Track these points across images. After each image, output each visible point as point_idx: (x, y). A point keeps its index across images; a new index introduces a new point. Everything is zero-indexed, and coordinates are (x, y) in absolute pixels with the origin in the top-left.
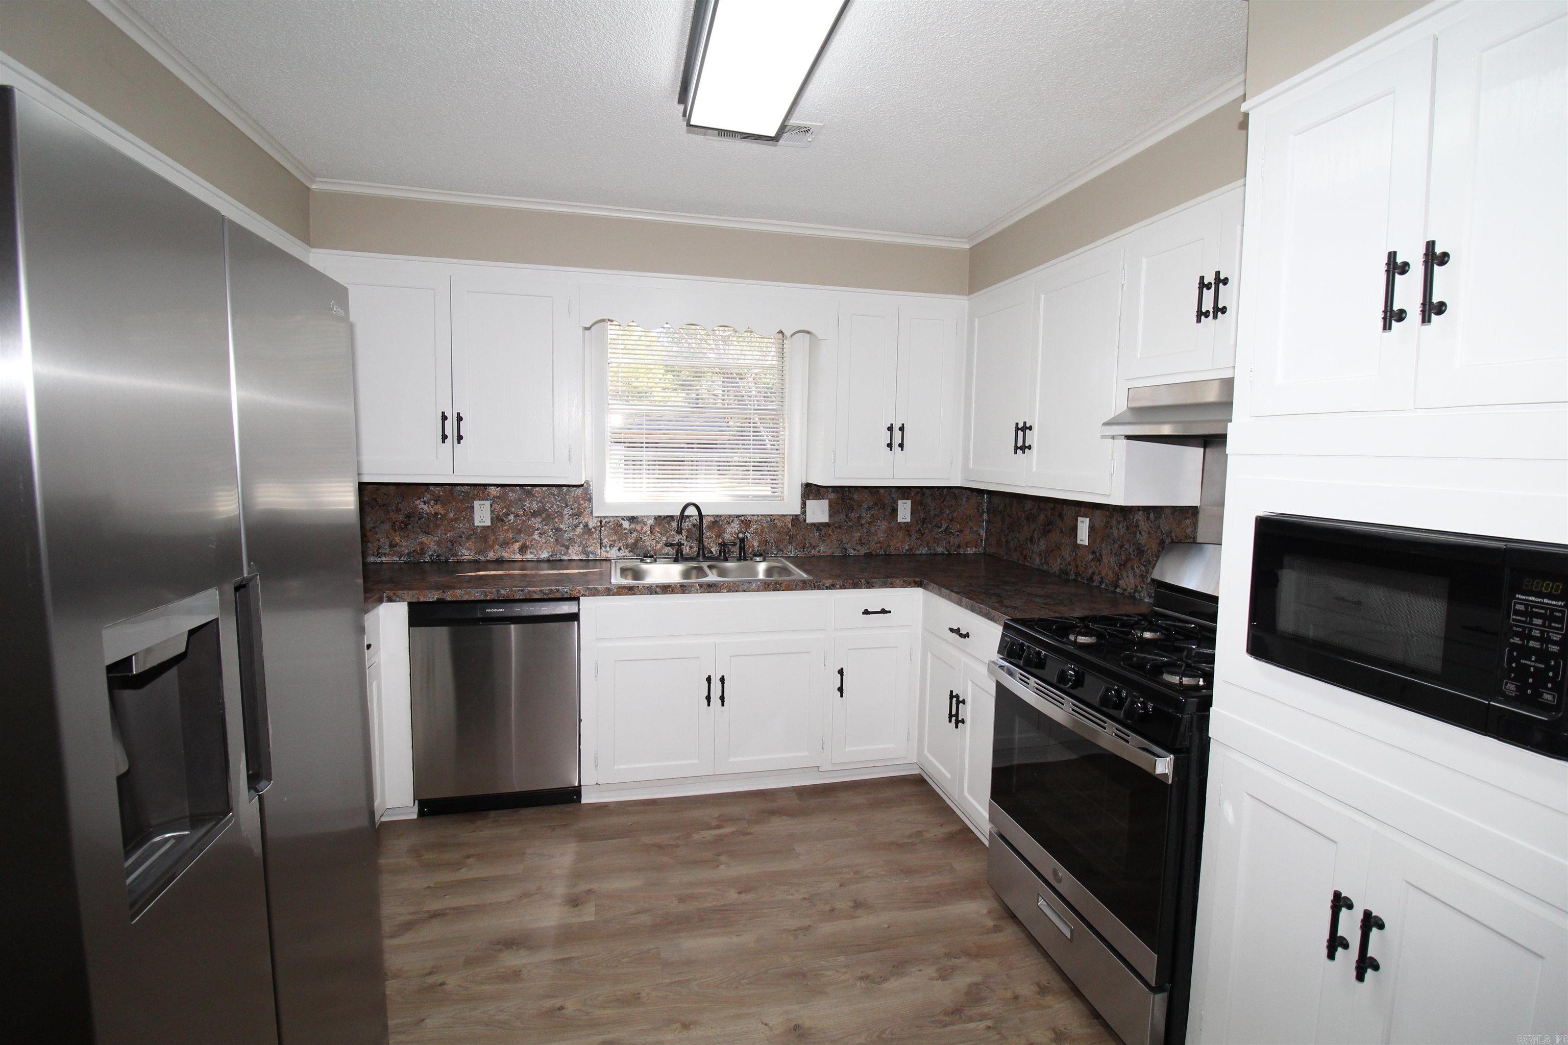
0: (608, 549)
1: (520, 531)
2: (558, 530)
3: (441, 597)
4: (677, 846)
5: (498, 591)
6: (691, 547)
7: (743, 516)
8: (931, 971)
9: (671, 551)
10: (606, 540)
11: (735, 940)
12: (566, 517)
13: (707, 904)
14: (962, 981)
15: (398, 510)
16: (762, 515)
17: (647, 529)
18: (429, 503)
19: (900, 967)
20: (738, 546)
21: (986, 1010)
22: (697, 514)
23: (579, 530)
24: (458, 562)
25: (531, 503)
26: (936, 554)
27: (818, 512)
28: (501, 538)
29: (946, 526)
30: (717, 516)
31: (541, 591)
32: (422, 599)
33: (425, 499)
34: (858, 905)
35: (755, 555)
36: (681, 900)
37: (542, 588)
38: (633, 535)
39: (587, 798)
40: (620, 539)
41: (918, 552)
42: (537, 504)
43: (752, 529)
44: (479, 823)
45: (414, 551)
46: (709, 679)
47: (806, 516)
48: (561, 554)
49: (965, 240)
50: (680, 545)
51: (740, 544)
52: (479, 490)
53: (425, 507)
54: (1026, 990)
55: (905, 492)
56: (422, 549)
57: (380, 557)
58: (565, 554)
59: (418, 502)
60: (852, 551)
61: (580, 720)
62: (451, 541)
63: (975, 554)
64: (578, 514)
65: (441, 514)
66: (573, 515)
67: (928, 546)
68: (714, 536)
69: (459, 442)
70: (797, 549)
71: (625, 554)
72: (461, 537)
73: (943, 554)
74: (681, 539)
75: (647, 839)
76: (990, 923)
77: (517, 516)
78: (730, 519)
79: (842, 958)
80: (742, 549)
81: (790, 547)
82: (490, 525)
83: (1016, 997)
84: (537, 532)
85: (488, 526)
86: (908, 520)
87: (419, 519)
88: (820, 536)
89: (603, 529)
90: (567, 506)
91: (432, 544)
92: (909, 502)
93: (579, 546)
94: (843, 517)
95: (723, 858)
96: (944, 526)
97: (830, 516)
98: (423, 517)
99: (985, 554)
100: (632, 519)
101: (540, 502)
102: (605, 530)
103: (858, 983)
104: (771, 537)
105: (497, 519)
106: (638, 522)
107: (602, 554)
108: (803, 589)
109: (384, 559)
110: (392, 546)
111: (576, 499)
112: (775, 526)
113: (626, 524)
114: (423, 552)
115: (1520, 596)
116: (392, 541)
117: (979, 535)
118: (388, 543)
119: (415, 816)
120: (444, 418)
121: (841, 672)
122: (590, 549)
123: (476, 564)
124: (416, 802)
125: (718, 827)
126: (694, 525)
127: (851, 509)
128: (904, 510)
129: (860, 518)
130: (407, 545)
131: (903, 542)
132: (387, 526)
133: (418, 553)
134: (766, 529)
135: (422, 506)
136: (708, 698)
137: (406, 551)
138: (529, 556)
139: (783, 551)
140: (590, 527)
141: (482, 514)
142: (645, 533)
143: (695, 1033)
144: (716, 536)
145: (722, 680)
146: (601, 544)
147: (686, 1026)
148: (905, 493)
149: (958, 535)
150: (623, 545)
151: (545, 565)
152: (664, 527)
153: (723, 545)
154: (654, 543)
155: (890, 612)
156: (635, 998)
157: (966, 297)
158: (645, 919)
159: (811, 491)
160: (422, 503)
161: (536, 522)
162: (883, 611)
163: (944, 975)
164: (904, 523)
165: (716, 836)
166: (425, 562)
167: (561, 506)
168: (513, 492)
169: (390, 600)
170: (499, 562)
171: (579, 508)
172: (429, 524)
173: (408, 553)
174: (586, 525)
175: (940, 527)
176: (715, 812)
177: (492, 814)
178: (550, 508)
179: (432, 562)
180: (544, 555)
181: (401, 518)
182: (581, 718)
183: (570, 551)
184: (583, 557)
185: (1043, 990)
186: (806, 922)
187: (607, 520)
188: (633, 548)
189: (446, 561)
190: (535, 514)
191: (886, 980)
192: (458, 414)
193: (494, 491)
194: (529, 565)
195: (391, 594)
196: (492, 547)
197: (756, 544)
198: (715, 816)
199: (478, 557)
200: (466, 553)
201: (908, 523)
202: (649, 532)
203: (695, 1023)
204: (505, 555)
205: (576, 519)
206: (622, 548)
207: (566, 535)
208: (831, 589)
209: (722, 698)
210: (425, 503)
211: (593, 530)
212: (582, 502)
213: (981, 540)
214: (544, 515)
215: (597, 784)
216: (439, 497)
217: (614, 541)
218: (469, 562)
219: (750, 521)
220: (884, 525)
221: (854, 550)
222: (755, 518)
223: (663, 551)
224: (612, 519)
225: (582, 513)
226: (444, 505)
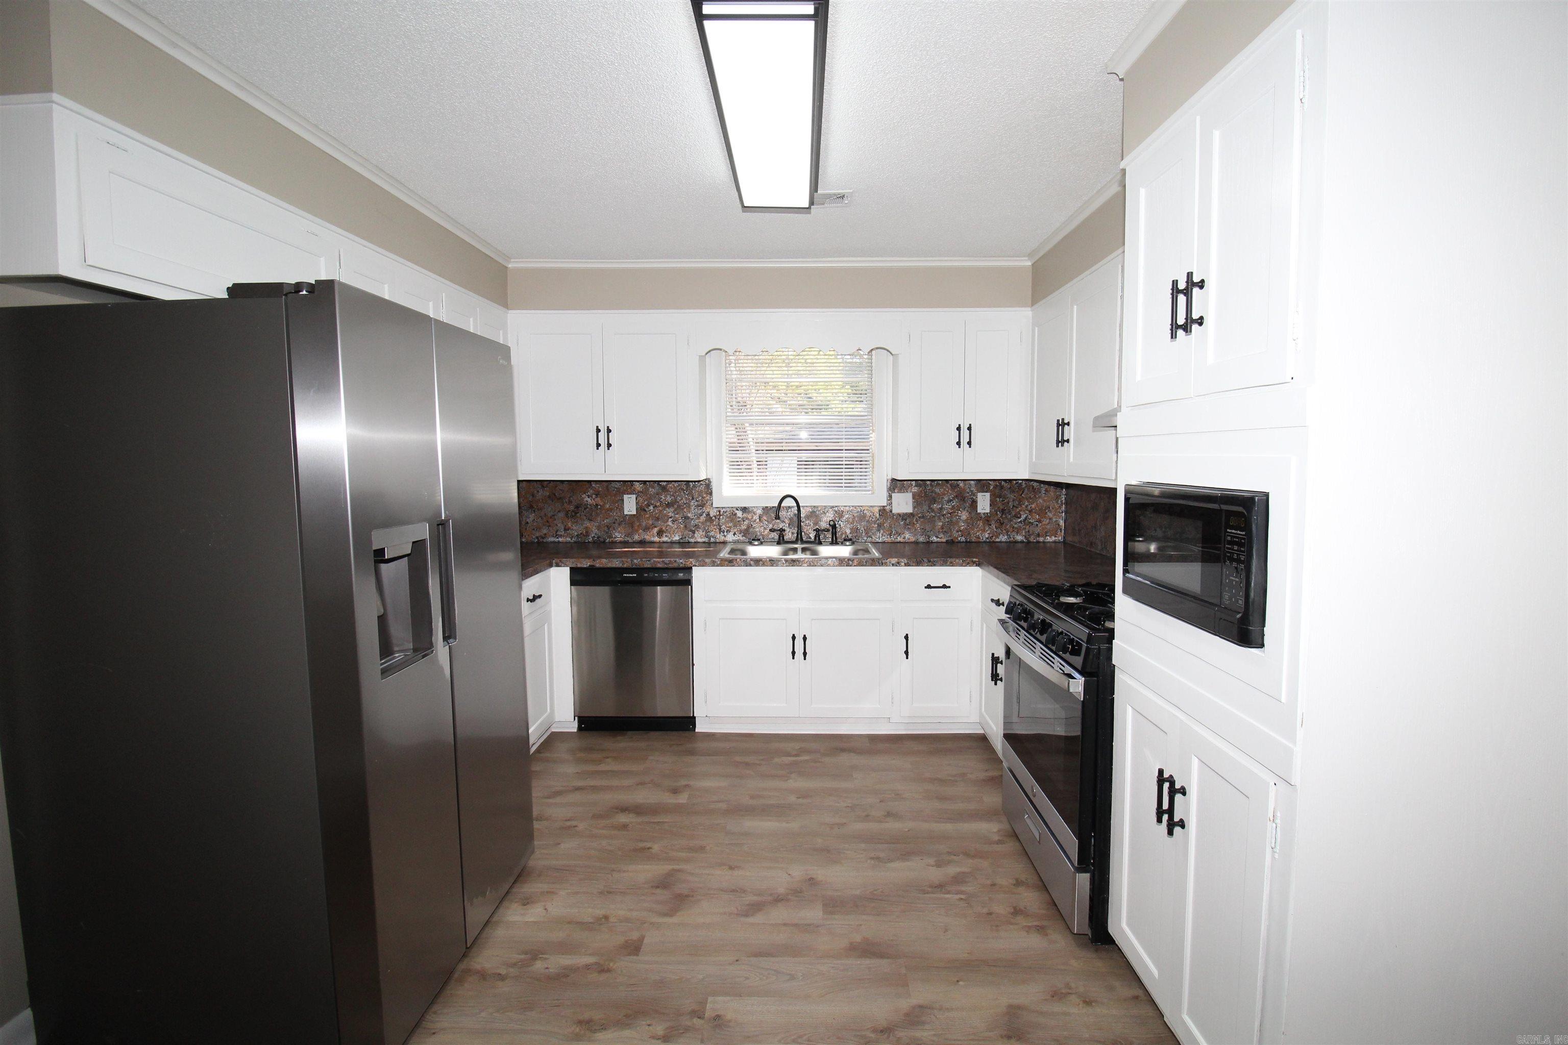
0: (725, 534)
1: (658, 519)
2: (687, 518)
3: (592, 564)
4: (760, 765)
5: (632, 561)
6: (793, 533)
7: (836, 507)
8: (931, 861)
9: (775, 535)
10: (724, 526)
11: (784, 824)
12: (693, 508)
13: (772, 802)
14: (952, 870)
15: (570, 502)
16: (852, 506)
17: (756, 517)
18: (592, 497)
19: (906, 855)
20: (831, 532)
21: (963, 889)
22: (796, 505)
23: (703, 518)
24: (613, 542)
25: (666, 496)
26: (1016, 542)
27: (903, 504)
28: (644, 524)
29: (1025, 516)
30: (814, 506)
31: (663, 561)
32: (579, 565)
33: (589, 493)
34: (889, 814)
35: (845, 540)
36: (752, 797)
37: (664, 559)
38: (745, 523)
39: (700, 728)
40: (735, 526)
41: (998, 540)
42: (670, 497)
43: (845, 518)
44: (619, 738)
45: (581, 534)
46: (794, 638)
47: (892, 507)
48: (689, 538)
49: (1027, 258)
50: (782, 530)
51: (833, 530)
52: (627, 486)
53: (589, 500)
54: (1003, 881)
55: (983, 485)
56: (587, 532)
57: (557, 538)
58: (693, 537)
59: (584, 496)
60: (935, 538)
61: (693, 665)
62: (607, 526)
63: (1055, 542)
64: (702, 505)
65: (600, 505)
66: (698, 506)
67: (1008, 535)
68: (812, 524)
69: (608, 449)
70: (885, 536)
71: (739, 538)
72: (614, 523)
73: (1022, 542)
74: (784, 526)
75: (738, 759)
76: (996, 838)
77: (655, 507)
78: (825, 511)
79: (863, 845)
80: (834, 534)
81: (878, 534)
82: (635, 513)
83: (993, 885)
84: (670, 519)
85: (634, 515)
86: (988, 510)
87: (585, 509)
88: (905, 524)
89: (721, 517)
90: (693, 499)
91: (594, 529)
92: (988, 495)
93: (703, 531)
94: (925, 508)
95: (793, 775)
96: (1023, 517)
97: (914, 508)
98: (587, 508)
99: (1064, 542)
100: (744, 509)
101: (673, 495)
102: (723, 518)
103: (869, 861)
104: (861, 527)
105: (641, 509)
106: (749, 512)
107: (720, 537)
108: (872, 565)
109: (560, 539)
110: (566, 529)
111: (700, 493)
112: (864, 516)
113: (739, 514)
114: (587, 534)
115: (1230, 531)
116: (566, 526)
117: (1059, 525)
118: (563, 527)
119: (576, 731)
120: (598, 431)
121: (906, 637)
122: (712, 533)
123: (625, 544)
124: (576, 718)
125: (796, 755)
126: (795, 515)
127: (934, 501)
128: (984, 503)
129: (941, 509)
130: (577, 529)
131: (984, 531)
132: (561, 515)
133: (584, 535)
134: (856, 519)
135: (587, 499)
136: (793, 653)
137: (576, 534)
138: (665, 539)
139: (872, 538)
140: (711, 516)
141: (630, 505)
142: (755, 521)
143: (736, 873)
144: (814, 524)
145: (805, 638)
146: (720, 529)
147: (731, 868)
148: (984, 487)
149: (1037, 525)
150: (738, 531)
151: (677, 546)
152: (771, 516)
153: (817, 531)
154: (762, 529)
155: (949, 587)
156: (702, 849)
157: (1029, 309)
158: (723, 806)
159: (896, 485)
160: (587, 497)
161: (670, 512)
162: (944, 587)
163: (939, 865)
164: (984, 514)
165: (794, 761)
166: (589, 542)
167: (689, 499)
168: (653, 487)
169: (558, 565)
170: (642, 543)
171: (702, 501)
172: (592, 513)
173: (577, 535)
174: (708, 514)
175: (1019, 518)
176: (797, 746)
177: (630, 733)
178: (680, 500)
179: (594, 542)
180: (677, 538)
181: (572, 508)
182: (694, 663)
183: (696, 535)
184: (706, 540)
185: (1018, 883)
186: (844, 821)
187: (724, 510)
188: (745, 533)
189: (604, 542)
190: (669, 505)
191: (890, 860)
192: (608, 427)
193: (638, 487)
194: (665, 545)
195: (558, 561)
196: (637, 531)
197: (848, 531)
198: (796, 748)
199: (627, 539)
200: (618, 536)
201: (987, 513)
202: (758, 520)
203: (738, 867)
204: (648, 537)
205: (701, 509)
206: (737, 533)
207: (692, 522)
208: (897, 566)
209: (805, 654)
210: (589, 496)
211: (714, 518)
212: (705, 495)
213: (1061, 530)
214: (676, 506)
215: (706, 716)
216: (599, 492)
217: (730, 527)
218: (621, 542)
219: (843, 512)
220: (964, 515)
221: (937, 537)
222: (847, 508)
223: (770, 536)
224: (728, 510)
225: (705, 504)
226: (602, 498)
